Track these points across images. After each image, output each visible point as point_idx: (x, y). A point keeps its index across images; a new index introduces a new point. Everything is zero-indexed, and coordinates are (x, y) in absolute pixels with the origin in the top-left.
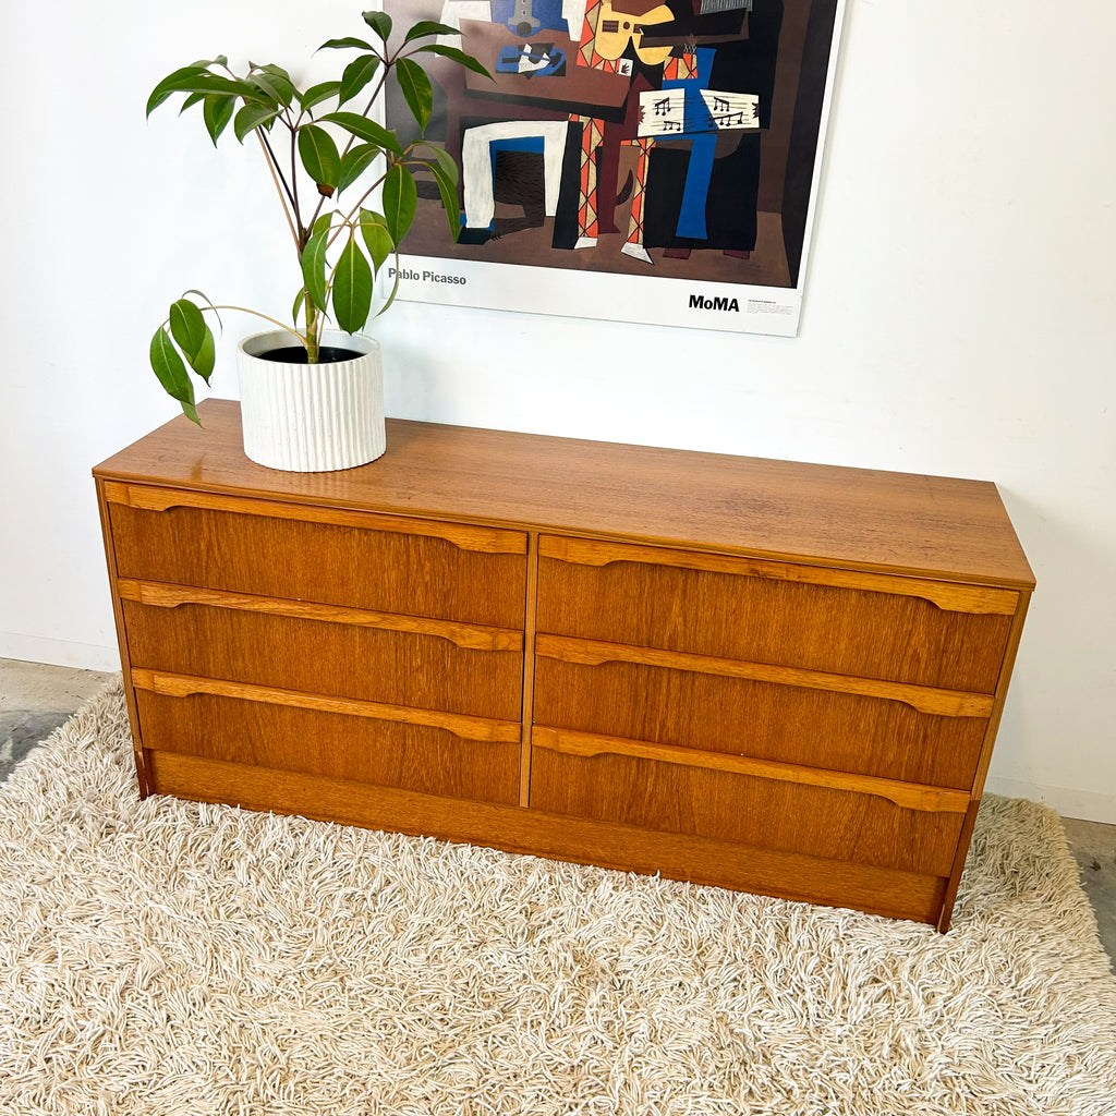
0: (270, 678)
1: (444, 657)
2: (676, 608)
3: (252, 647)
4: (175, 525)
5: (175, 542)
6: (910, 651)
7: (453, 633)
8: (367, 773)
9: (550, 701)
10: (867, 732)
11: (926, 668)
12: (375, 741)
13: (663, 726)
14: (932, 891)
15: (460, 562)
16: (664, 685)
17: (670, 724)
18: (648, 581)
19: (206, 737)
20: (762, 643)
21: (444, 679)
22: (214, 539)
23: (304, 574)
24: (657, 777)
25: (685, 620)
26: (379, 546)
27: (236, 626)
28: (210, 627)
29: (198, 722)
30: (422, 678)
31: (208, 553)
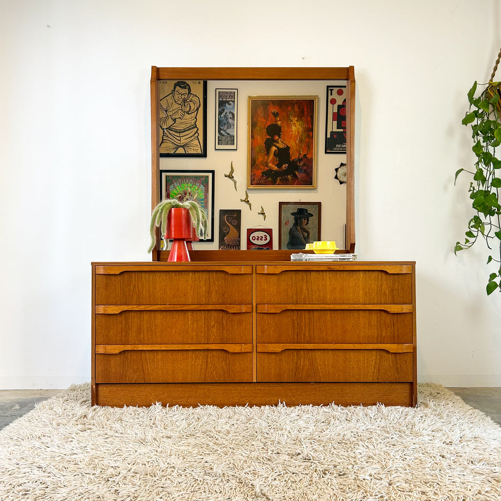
0: (154, 340)
1: (222, 319)
2: (304, 287)
3: (148, 327)
4: (121, 281)
5: (121, 287)
6: (383, 292)
7: (227, 307)
8: (191, 378)
9: (263, 332)
10: (375, 325)
11: (389, 297)
12: (195, 362)
13: (304, 335)
14: (408, 392)
15: (229, 280)
16: (303, 318)
17: (307, 334)
18: (294, 278)
19: (124, 373)
20: (335, 296)
21: (223, 329)
22: (136, 284)
23: (170, 293)
24: (304, 358)
25: (308, 291)
26: (199, 278)
27: (142, 319)
28: (131, 321)
29: (122, 366)
30: (214, 330)
31: (133, 290)
